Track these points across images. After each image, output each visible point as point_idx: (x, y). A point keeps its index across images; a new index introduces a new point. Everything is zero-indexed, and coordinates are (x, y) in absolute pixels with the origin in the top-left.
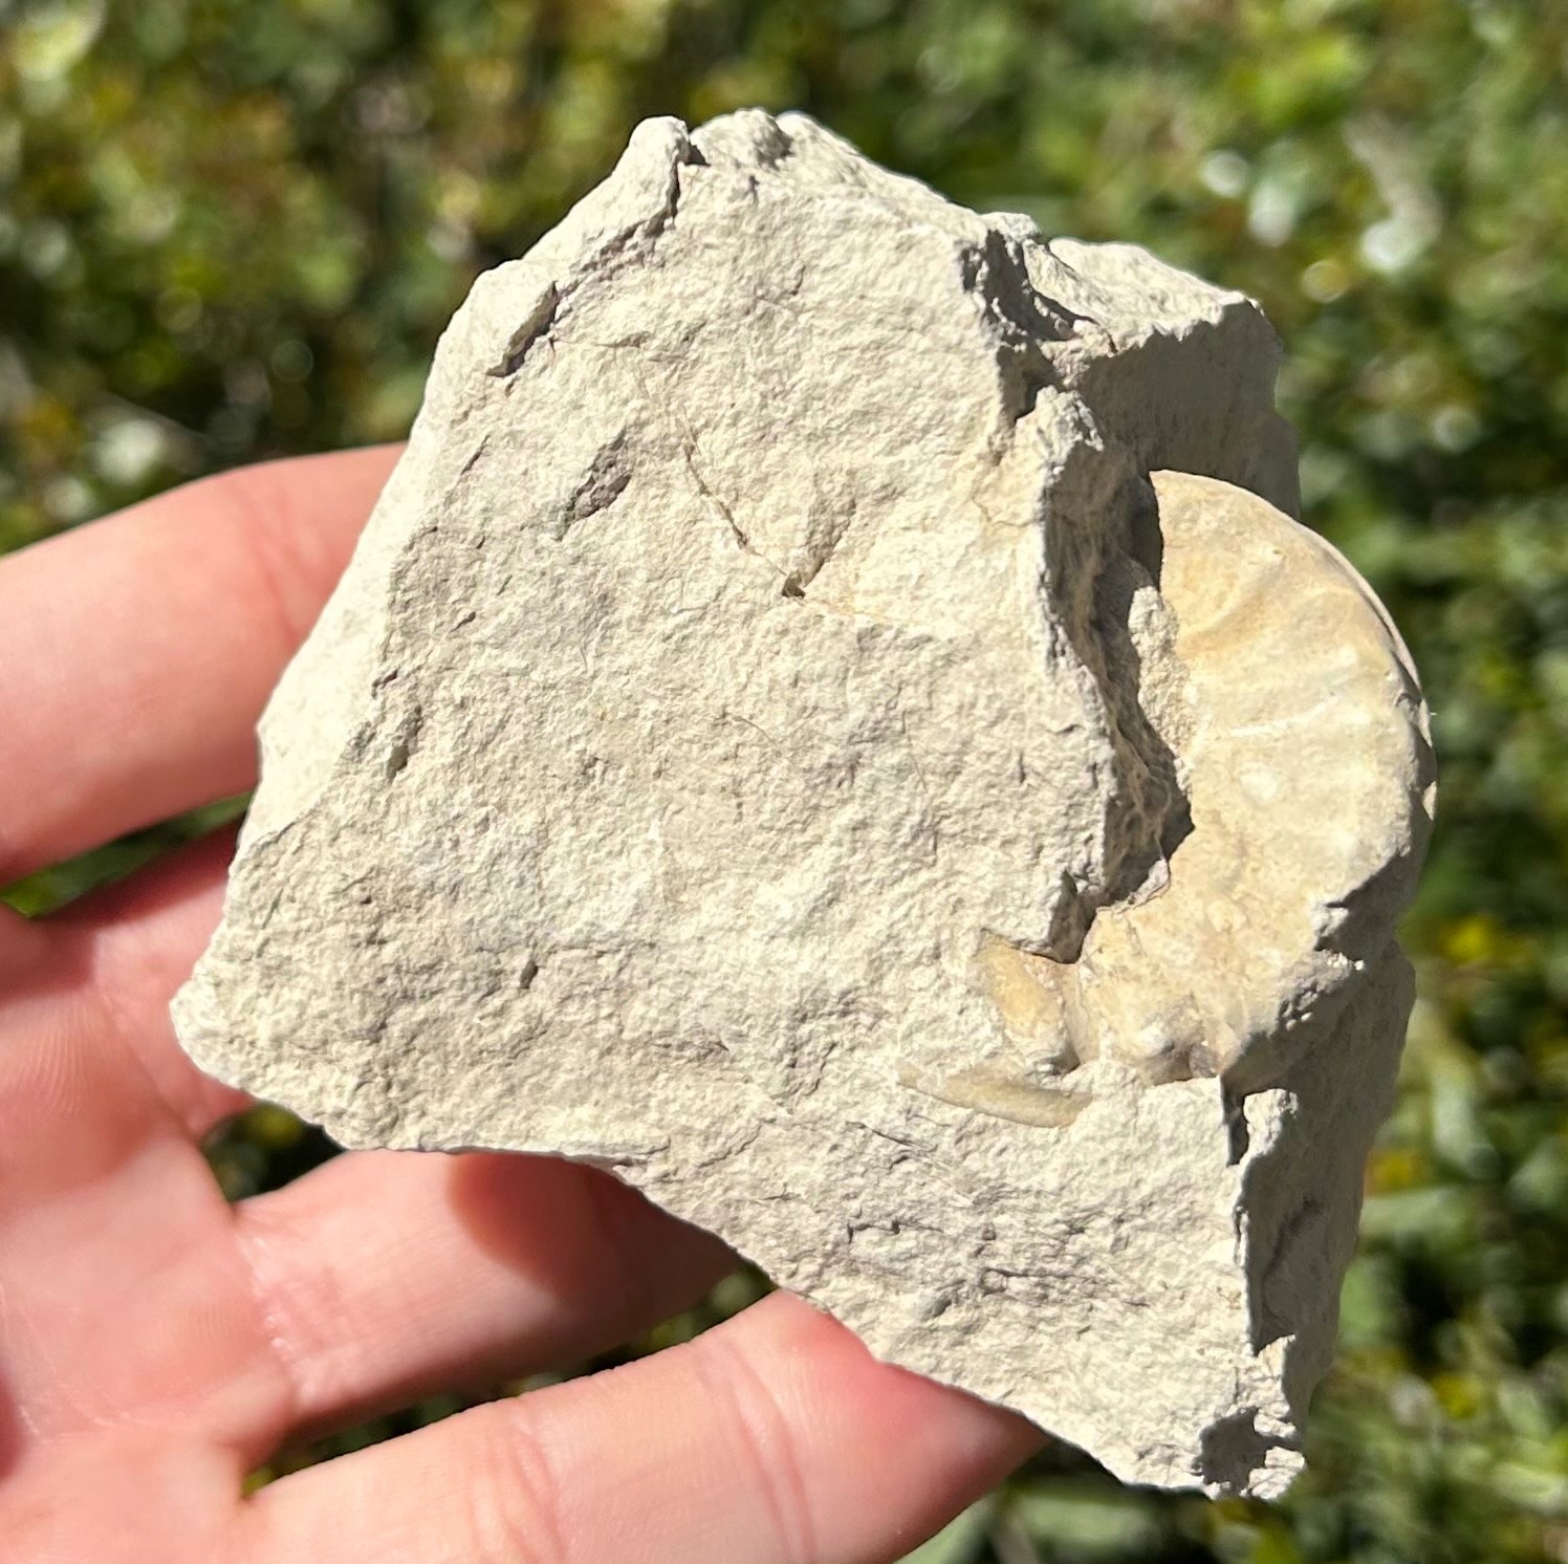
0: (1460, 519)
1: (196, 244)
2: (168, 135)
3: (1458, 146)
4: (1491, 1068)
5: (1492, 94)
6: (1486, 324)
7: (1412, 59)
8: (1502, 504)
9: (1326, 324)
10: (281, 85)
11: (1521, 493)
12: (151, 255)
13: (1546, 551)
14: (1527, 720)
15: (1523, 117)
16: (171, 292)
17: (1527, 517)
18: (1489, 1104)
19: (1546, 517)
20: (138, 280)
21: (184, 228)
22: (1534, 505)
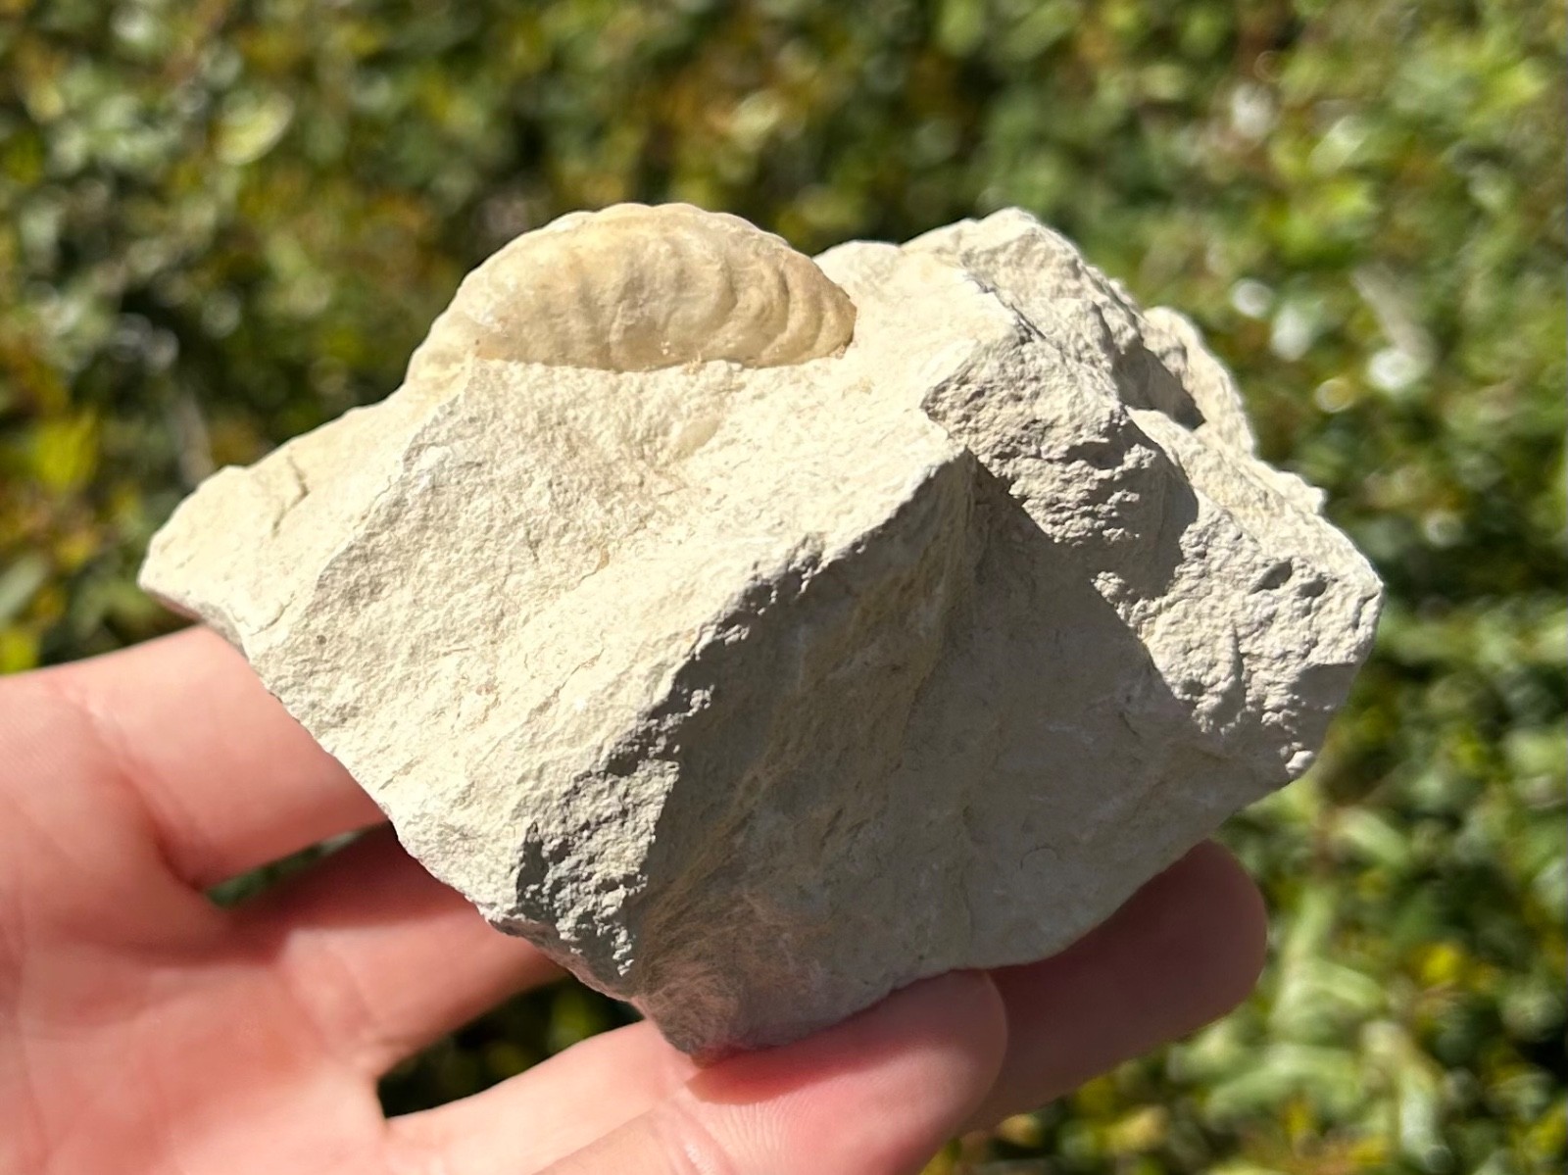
0: (1441, 614)
1: (346, 320)
2: (326, 225)
3: (1456, 291)
4: (1451, 1084)
5: (1485, 251)
6: (1475, 447)
7: (1414, 218)
8: (1480, 603)
9: (1335, 435)
10: (421, 191)
11: (1496, 593)
12: (306, 327)
13: (1517, 643)
14: (1496, 789)
15: (1512, 270)
16: (324, 361)
17: (1501, 614)
18: (1449, 1121)
19: (1518, 613)
20: (293, 350)
21: (338, 306)
22: (1508, 605)
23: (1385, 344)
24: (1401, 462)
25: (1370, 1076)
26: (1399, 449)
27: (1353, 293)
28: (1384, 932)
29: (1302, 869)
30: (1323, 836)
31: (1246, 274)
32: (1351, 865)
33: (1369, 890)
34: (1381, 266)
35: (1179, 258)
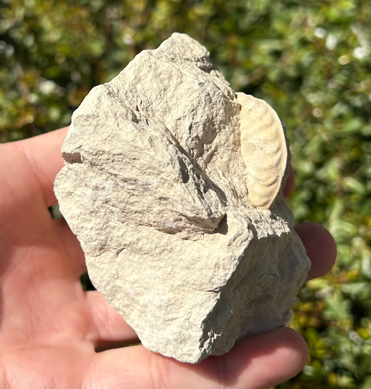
1: (65, 42)
2: (59, 16)
7: (368, 11)
10: (87, 5)
12: (54, 44)
20: (50, 51)
23: (359, 45)
24: (363, 79)
25: (354, 252)
26: (362, 75)
27: (351, 32)
28: (358, 212)
29: (335, 194)
30: (341, 185)
31: (319, 26)
32: (348, 193)
33: (353, 199)
34: (359, 24)
35: (300, 22)
